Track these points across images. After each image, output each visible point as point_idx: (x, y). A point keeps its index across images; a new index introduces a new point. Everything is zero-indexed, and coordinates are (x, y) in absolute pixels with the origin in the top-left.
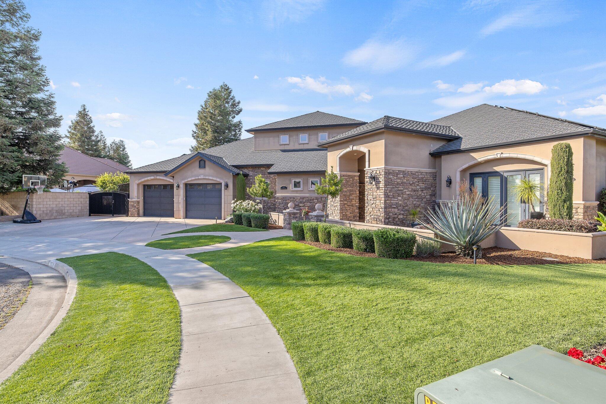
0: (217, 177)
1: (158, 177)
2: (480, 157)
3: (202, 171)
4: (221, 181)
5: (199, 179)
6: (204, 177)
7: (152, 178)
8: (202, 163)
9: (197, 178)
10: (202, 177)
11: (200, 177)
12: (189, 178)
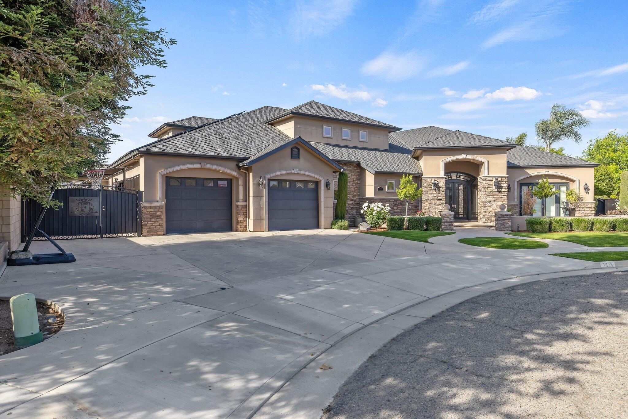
0: (315, 173)
1: (209, 166)
2: (533, 172)
3: (294, 163)
4: (321, 178)
5: (291, 174)
6: (299, 172)
7: (198, 166)
8: (295, 151)
9: (289, 172)
10: (296, 171)
11: (293, 172)
12: (277, 171)
